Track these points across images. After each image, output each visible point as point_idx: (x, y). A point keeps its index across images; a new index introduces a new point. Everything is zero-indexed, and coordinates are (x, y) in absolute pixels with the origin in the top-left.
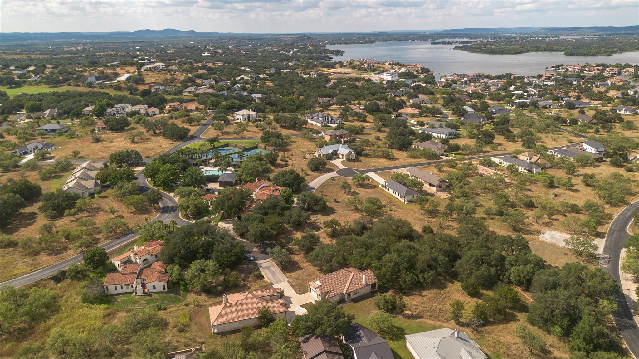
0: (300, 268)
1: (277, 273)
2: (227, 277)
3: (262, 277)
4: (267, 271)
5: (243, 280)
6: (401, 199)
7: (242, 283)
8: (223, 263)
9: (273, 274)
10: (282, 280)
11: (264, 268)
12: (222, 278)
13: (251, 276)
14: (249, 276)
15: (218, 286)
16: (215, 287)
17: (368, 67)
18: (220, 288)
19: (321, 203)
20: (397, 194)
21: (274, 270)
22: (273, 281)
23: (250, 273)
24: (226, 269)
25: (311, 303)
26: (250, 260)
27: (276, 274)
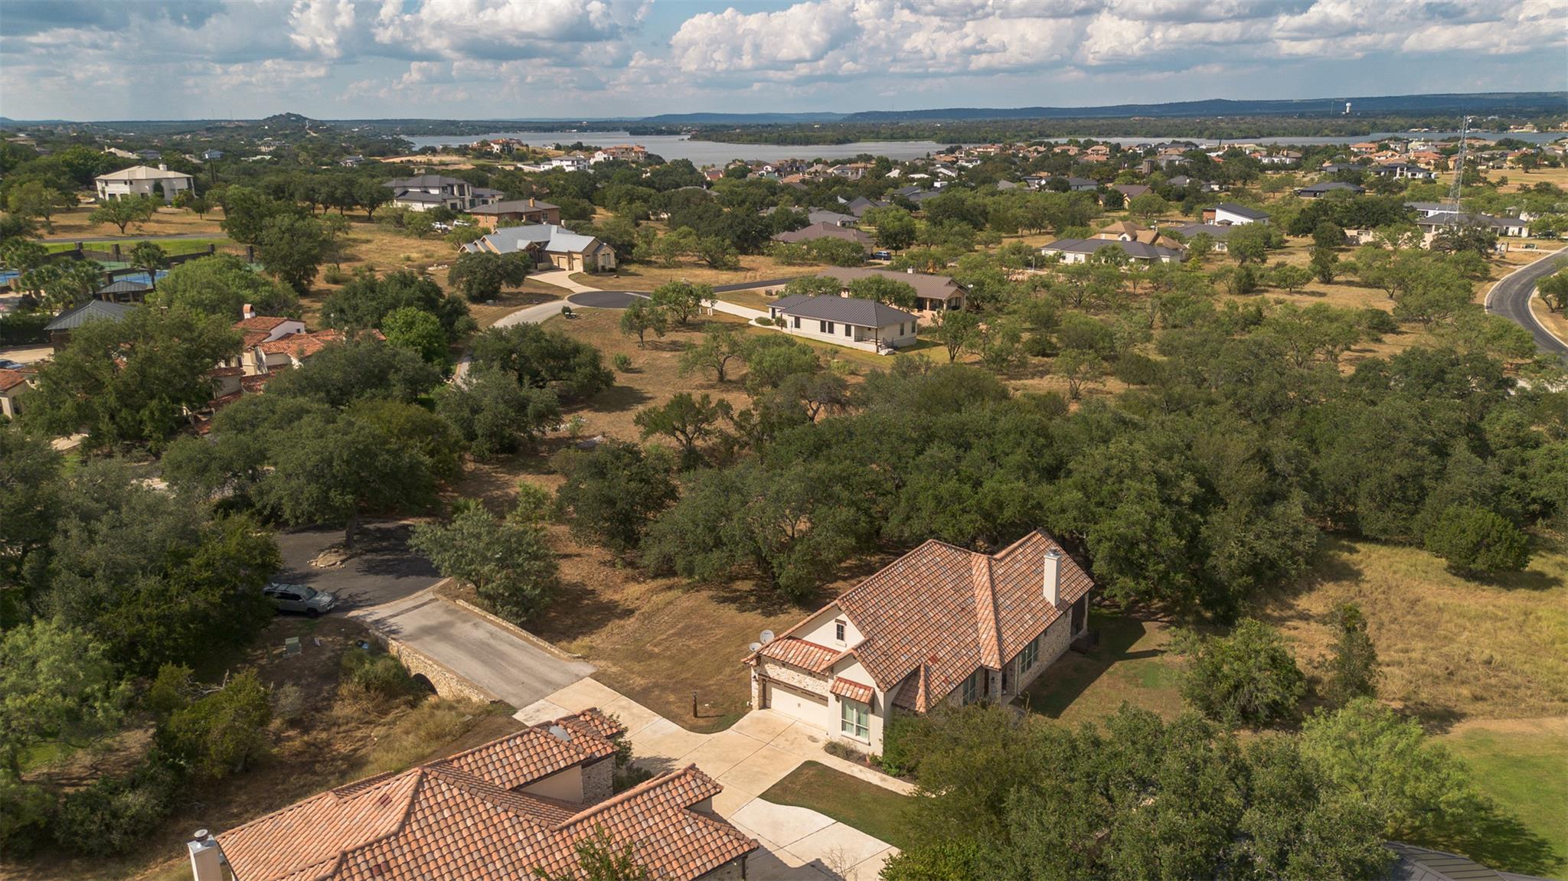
0: (611, 612)
1: (505, 648)
2: (176, 721)
3: (422, 686)
4: (444, 649)
5: (293, 723)
6: (860, 346)
7: (296, 741)
8: (133, 644)
9: (483, 653)
10: (556, 676)
11: (411, 637)
12: (137, 740)
13: (344, 690)
14: (333, 697)
15: (115, 791)
16: (91, 802)
17: (502, 151)
18: (134, 800)
19: (582, 358)
20: (840, 328)
21: (480, 634)
22: (502, 690)
23: (335, 673)
24: (167, 669)
25: (810, 764)
26: (313, 613)
27: (502, 656)
